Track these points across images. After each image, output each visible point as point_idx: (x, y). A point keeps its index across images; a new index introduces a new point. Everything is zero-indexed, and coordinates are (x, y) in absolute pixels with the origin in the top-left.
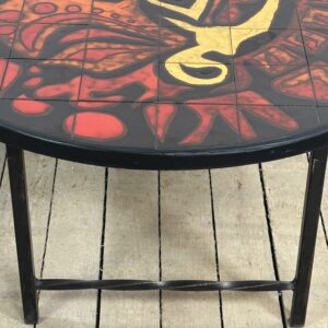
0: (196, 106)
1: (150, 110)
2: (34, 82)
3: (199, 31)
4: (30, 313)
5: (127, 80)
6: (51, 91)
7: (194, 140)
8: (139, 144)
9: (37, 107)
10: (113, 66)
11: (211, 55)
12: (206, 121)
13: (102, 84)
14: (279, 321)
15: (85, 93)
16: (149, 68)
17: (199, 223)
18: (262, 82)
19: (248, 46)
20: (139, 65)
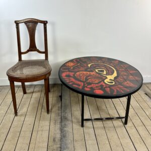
0: (113, 88)
1: (106, 89)
2: (86, 85)
3: (107, 76)
4: (82, 126)
5: (100, 84)
6: (89, 86)
7: (115, 93)
8: (106, 95)
9: (89, 89)
10: (97, 82)
11: (110, 80)
12: (115, 91)
13: (97, 85)
14: (122, 124)
15: (95, 87)
16: (102, 82)
17: (104, 107)
18: (120, 84)
19: (115, 78)
20: (101, 82)
